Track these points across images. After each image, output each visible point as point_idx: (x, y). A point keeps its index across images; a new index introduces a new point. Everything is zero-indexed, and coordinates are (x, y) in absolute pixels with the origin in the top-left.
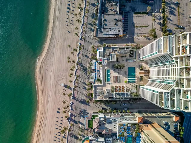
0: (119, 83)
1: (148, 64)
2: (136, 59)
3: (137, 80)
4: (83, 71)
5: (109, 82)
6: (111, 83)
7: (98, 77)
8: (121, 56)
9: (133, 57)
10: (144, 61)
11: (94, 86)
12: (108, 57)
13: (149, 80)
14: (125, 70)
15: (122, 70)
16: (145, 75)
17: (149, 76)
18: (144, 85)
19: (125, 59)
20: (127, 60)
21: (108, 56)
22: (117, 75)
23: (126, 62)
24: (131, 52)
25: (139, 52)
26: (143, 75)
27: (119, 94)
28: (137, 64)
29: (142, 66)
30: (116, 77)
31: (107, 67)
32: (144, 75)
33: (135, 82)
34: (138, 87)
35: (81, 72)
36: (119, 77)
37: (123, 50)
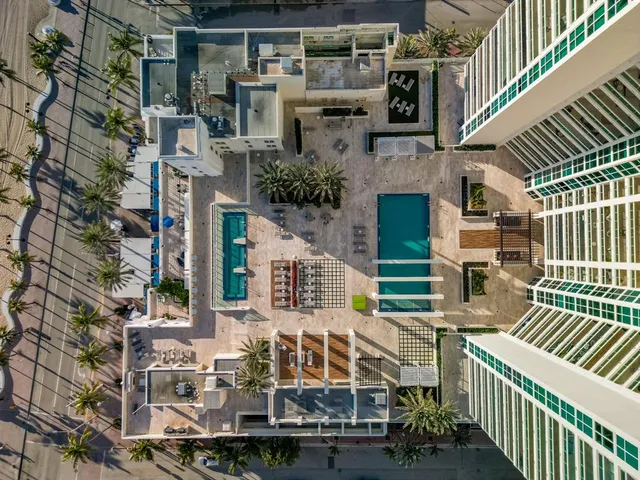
0: (309, 310)
1: (523, 172)
2: (435, 133)
3: (443, 288)
4: (79, 222)
5: (242, 306)
6: (252, 311)
7: (174, 270)
8: (326, 112)
9: (414, 118)
10: (492, 147)
11: (131, 336)
12: (215, 112)
13: (536, 288)
14: (357, 220)
15: (337, 214)
16: (502, 256)
17: (536, 261)
18: (494, 331)
19: (353, 132)
20: (371, 140)
21: (220, 104)
22: (295, 249)
23: (366, 159)
24: (399, 83)
25: (461, 83)
26: (489, 255)
27: (308, 401)
28: (444, 173)
29: (480, 185)
30: (287, 269)
31: (227, 192)
32: (494, 251)
33: (428, 307)
34: (449, 344)
35: (61, 233)
36: (310, 271)
37: (339, 60)
